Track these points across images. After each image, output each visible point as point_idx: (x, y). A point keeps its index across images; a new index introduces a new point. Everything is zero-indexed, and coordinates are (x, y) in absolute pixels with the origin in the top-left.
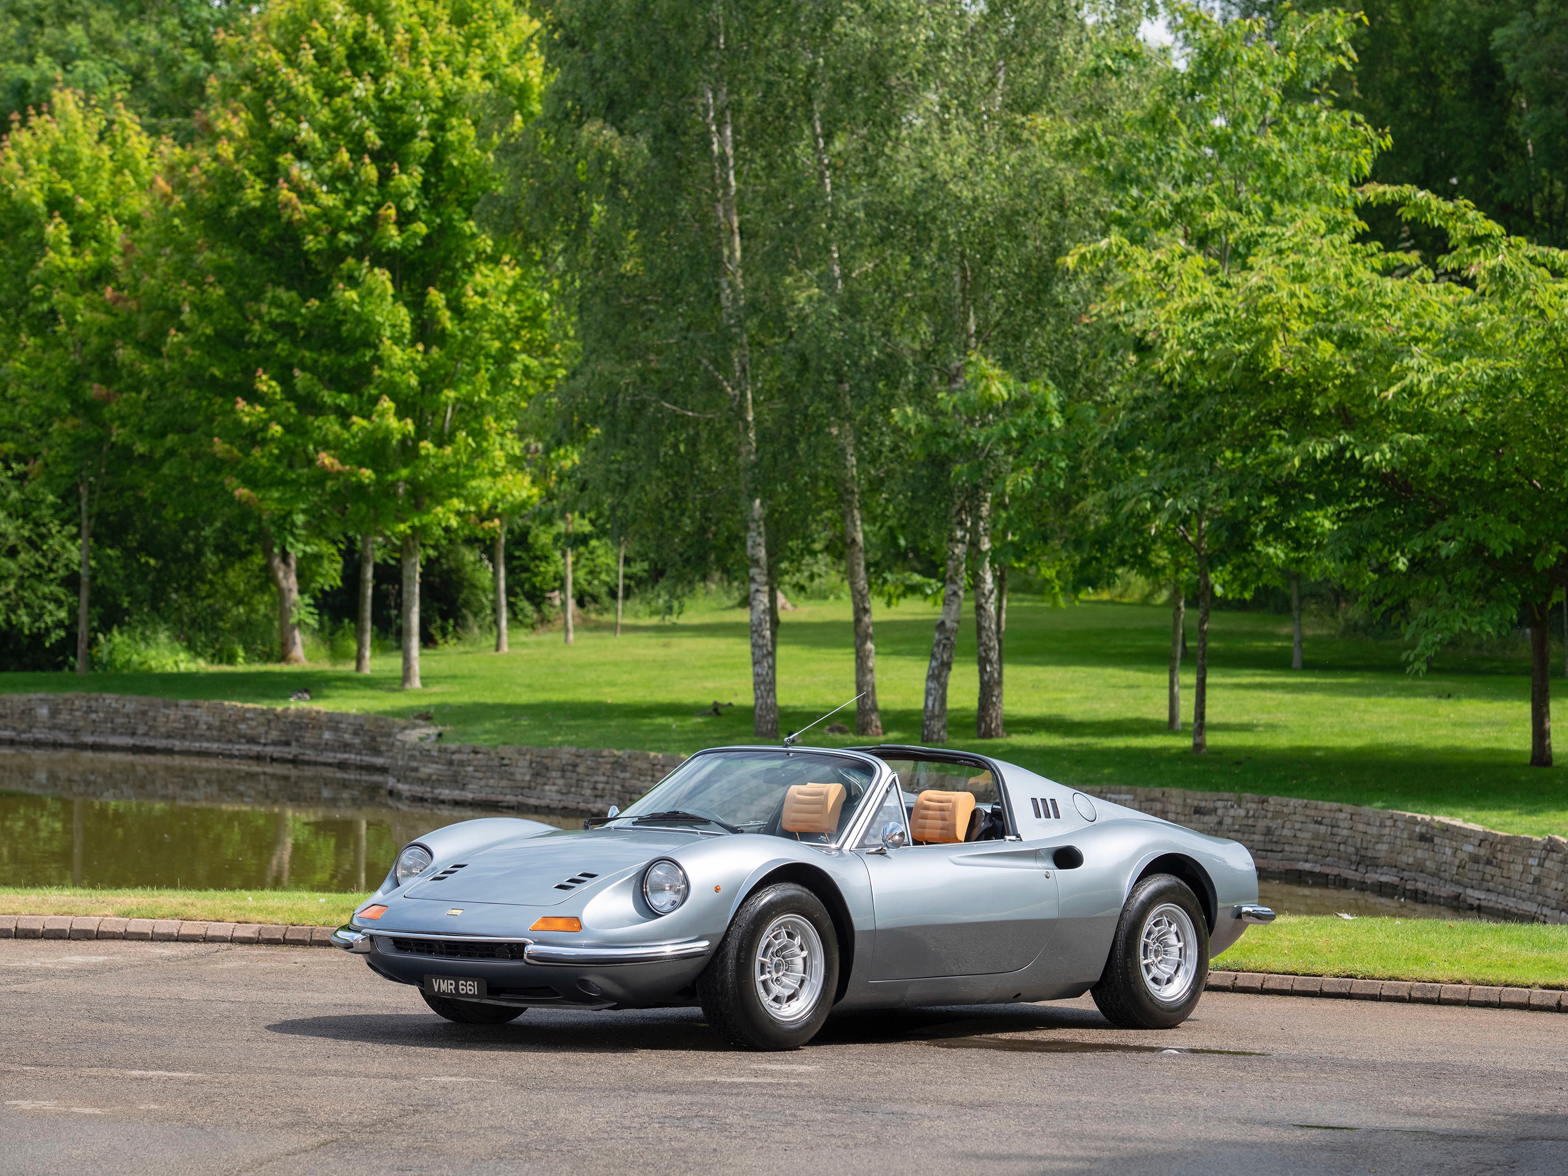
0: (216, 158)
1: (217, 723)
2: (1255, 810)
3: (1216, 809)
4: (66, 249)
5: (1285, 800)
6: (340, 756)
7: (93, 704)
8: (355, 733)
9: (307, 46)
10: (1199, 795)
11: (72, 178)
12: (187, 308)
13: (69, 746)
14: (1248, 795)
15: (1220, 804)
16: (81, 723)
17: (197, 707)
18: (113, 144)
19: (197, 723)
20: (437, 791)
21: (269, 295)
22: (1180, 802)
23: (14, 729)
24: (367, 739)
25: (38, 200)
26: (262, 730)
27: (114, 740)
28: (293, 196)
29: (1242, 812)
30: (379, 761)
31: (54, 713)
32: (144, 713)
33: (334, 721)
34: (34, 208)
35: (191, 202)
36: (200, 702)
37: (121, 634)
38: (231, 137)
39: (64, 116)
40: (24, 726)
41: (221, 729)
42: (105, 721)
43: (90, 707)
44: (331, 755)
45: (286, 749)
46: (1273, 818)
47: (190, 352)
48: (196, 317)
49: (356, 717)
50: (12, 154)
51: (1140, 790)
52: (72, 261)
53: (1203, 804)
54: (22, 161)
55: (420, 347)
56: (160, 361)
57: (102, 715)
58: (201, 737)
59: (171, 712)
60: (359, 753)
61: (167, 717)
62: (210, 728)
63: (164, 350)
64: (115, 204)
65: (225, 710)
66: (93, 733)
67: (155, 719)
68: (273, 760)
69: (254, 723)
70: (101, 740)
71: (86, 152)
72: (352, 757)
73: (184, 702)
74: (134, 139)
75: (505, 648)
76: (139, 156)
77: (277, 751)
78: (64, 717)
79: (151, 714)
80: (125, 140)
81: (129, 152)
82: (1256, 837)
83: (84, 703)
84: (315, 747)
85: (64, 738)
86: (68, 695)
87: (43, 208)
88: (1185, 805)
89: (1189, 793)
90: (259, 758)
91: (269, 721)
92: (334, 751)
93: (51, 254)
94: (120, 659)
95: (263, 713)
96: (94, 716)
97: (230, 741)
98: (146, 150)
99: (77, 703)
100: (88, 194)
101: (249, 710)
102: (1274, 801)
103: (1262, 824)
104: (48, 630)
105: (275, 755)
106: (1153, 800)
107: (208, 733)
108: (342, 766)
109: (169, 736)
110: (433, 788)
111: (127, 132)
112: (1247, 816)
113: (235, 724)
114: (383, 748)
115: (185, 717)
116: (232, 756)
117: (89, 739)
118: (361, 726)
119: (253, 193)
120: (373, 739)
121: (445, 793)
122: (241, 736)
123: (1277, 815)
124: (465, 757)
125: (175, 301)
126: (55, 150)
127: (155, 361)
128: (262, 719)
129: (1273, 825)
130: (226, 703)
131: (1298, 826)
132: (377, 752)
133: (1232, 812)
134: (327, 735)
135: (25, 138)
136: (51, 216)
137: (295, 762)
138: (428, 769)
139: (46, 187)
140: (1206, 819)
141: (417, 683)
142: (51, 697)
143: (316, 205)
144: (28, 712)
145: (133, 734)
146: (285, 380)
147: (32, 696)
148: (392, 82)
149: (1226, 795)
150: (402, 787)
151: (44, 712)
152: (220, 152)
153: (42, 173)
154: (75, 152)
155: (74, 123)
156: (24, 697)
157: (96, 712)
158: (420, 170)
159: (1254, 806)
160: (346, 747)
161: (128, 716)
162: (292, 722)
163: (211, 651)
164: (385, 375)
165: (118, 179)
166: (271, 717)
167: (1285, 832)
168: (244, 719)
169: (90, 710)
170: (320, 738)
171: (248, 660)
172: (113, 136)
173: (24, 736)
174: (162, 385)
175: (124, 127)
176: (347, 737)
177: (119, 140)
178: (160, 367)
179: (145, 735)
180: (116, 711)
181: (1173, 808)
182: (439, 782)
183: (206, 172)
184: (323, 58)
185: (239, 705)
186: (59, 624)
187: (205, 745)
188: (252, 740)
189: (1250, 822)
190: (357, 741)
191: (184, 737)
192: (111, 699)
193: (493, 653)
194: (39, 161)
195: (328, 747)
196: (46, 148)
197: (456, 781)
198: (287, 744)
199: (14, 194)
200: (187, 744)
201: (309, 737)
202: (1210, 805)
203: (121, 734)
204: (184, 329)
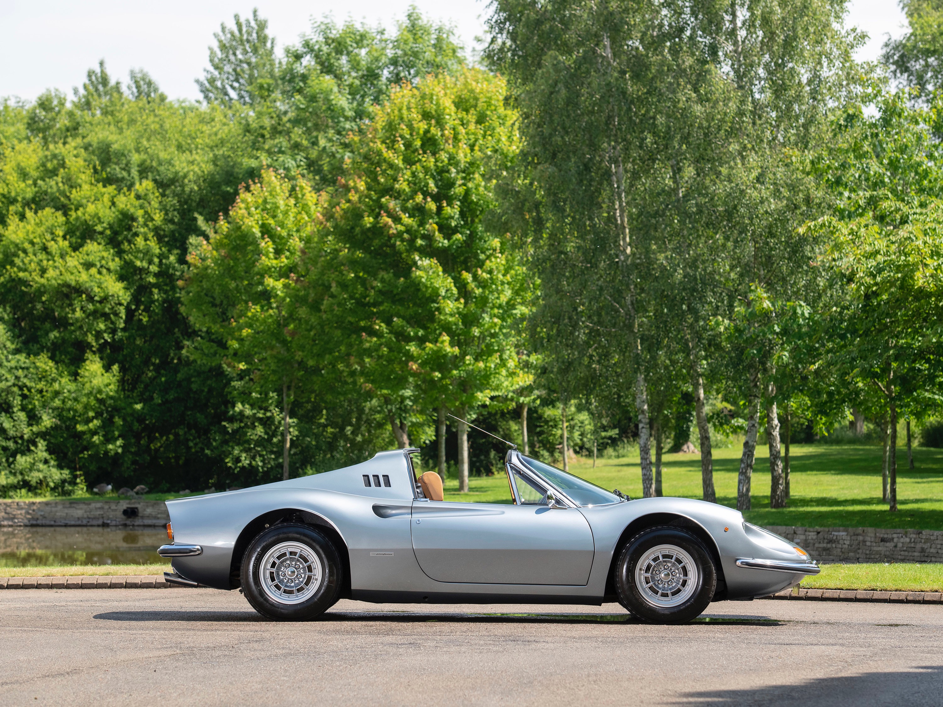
0: (349, 201)
2: (915, 539)
3: (893, 539)
4: (271, 256)
5: (932, 532)
9: (399, 139)
10: (883, 531)
11: (274, 217)
12: (334, 285)
14: (910, 530)
15: (895, 536)
18: (296, 198)
21: (380, 276)
22: (873, 535)
25: (256, 231)
28: (389, 221)
29: (908, 540)
34: (254, 233)
35: (336, 227)
38: (356, 190)
39: (269, 183)
46: (925, 543)
47: (336, 308)
48: (339, 289)
50: (243, 206)
51: (850, 529)
52: (275, 262)
53: (886, 536)
54: (247, 208)
55: (462, 301)
56: (321, 314)
63: (323, 308)
64: (298, 231)
71: (281, 203)
74: (308, 195)
76: (310, 204)
80: (303, 195)
81: (305, 202)
82: (916, 554)
87: (259, 235)
88: (875, 537)
89: (878, 530)
93: (263, 258)
98: (315, 201)
100: (282, 226)
102: (925, 533)
103: (919, 546)
106: (857, 535)
111: (304, 191)
112: (910, 542)
119: (368, 221)
123: (927, 540)
125: (328, 281)
126: (265, 201)
127: (318, 314)
129: (925, 546)
131: (939, 546)
133: (902, 540)
135: (249, 197)
136: (263, 238)
139: (260, 222)
140: (888, 544)
141: (466, 490)
143: (402, 224)
146: (389, 322)
148: (444, 156)
149: (899, 530)
152: (351, 198)
153: (257, 214)
154: (275, 203)
155: (275, 187)
158: (458, 203)
159: (914, 536)
164: (442, 317)
165: (299, 217)
167: (933, 550)
172: (296, 194)
174: (322, 327)
175: (302, 188)
177: (300, 196)
178: (320, 317)
181: (868, 539)
183: (343, 209)
184: (408, 145)
189: (912, 545)
194: (256, 208)
196: (260, 201)
199: (243, 227)
202: (890, 536)
204: (333, 296)
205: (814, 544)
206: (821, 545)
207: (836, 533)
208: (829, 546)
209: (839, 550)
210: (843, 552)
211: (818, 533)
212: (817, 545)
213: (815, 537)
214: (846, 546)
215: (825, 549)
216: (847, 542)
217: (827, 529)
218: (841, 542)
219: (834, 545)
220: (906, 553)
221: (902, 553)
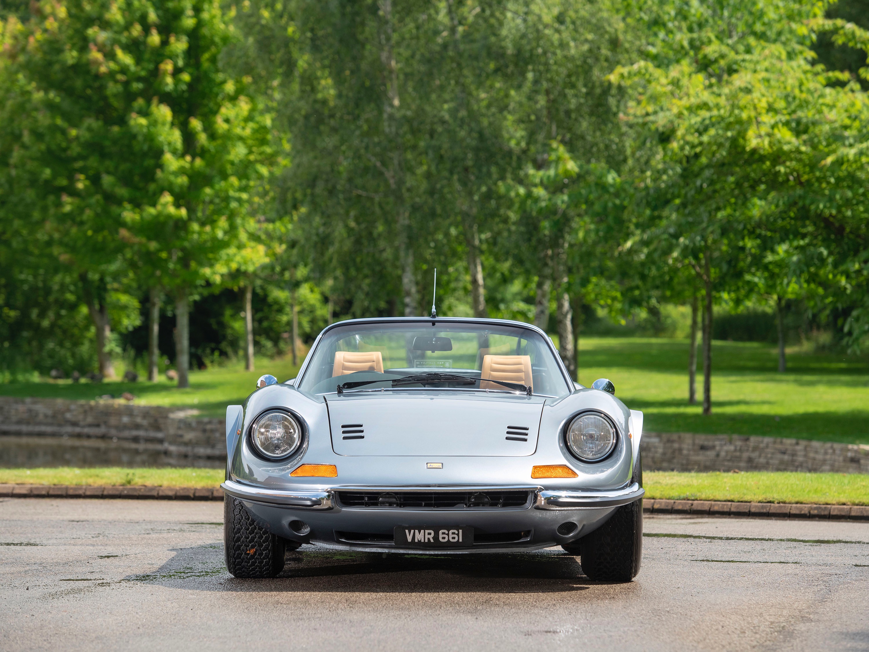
0: (46, 30)
1: (50, 413)
2: (741, 446)
3: (715, 446)
5: (759, 439)
6: (135, 433)
8: (144, 417)
10: (703, 437)
12: (26, 133)
14: (735, 436)
15: (717, 443)
17: (36, 403)
19: (37, 414)
20: (196, 450)
22: (691, 442)
24: (152, 421)
26: (81, 416)
28: (100, 56)
29: (732, 448)
30: (159, 435)
33: (129, 411)
35: (30, 61)
36: (39, 401)
38: (55, 17)
41: (54, 417)
44: (128, 432)
45: (98, 429)
46: (753, 451)
47: (29, 163)
48: (33, 139)
51: (664, 435)
53: (706, 443)
55: (188, 158)
58: (40, 423)
59: (20, 407)
60: (146, 430)
61: (17, 409)
62: (46, 416)
63: (11, 162)
65: (56, 405)
67: (8, 412)
68: (89, 437)
69: (75, 413)
72: (142, 433)
73: (28, 400)
77: (91, 431)
84: (117, 428)
88: (694, 445)
89: (697, 436)
90: (79, 436)
91: (85, 412)
92: (130, 429)
95: (81, 405)
97: (59, 425)
102: (754, 440)
103: (745, 455)
105: (90, 433)
106: (673, 442)
107: (45, 420)
108: (136, 439)
109: (18, 423)
110: (192, 448)
112: (735, 450)
113: (63, 413)
114: (162, 426)
115: (30, 410)
116: (60, 435)
119: (70, 55)
120: (156, 421)
121: (202, 451)
122: (68, 421)
123: (755, 449)
125: (19, 128)
128: (80, 410)
129: (753, 455)
132: (158, 429)
133: (725, 448)
134: (125, 419)
137: (103, 437)
138: (188, 436)
140: (709, 453)
141: (187, 386)
143: (116, 62)
146: (95, 180)
149: (721, 436)
150: (173, 449)
152: (48, 27)
158: (186, 38)
159: (740, 443)
160: (138, 427)
162: (101, 412)
164: (164, 177)
166: (87, 409)
167: (762, 460)
170: (120, 420)
176: (139, 420)
178: (9, 174)
181: (686, 447)
182: (198, 444)
183: (38, 41)
187: (43, 428)
188: (75, 424)
189: (738, 454)
190: (145, 422)
191: (28, 424)
195: (125, 427)
197: (209, 443)
198: (98, 426)
200: (31, 429)
201: (113, 421)
202: (711, 443)
204: (24, 147)
207: (647, 440)
209: (650, 459)
210: (654, 462)
214: (659, 455)
216: (660, 451)
218: (653, 450)
219: (644, 454)
220: (730, 464)
221: (726, 463)
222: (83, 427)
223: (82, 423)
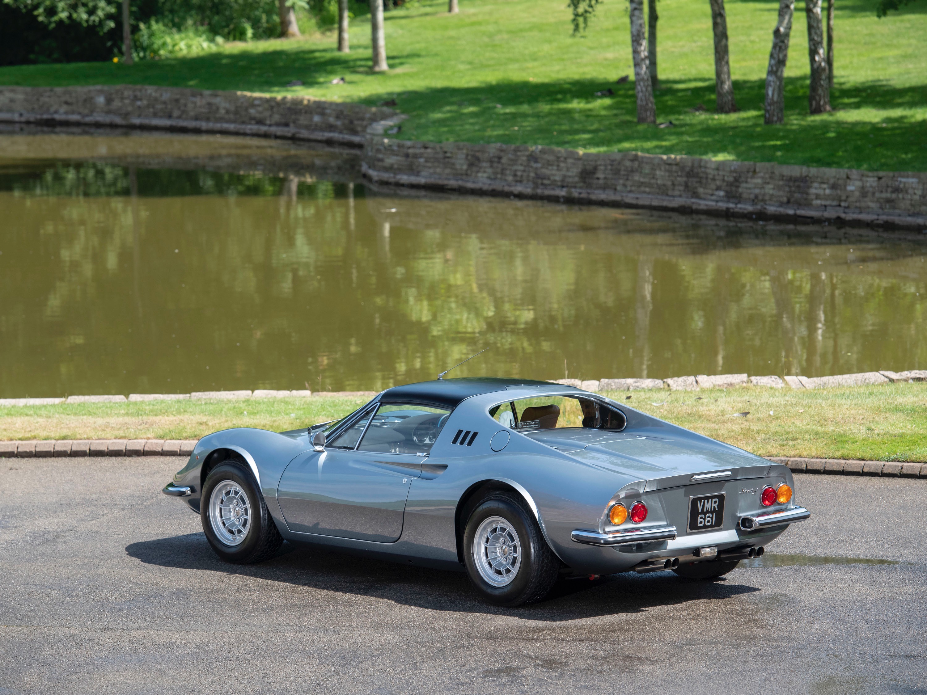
1: (232, 108)
6: (328, 135)
7: (138, 93)
8: (338, 117)
13: (121, 126)
16: (130, 109)
17: (216, 96)
19: (218, 108)
20: (399, 177)
23: (79, 113)
24: (346, 122)
26: (267, 114)
27: (156, 122)
30: (356, 139)
31: (109, 101)
32: (177, 101)
33: (321, 108)
36: (220, 92)
37: (157, 22)
40: (86, 111)
41: (236, 113)
42: (148, 106)
43: (135, 97)
44: (321, 134)
45: (286, 129)
49: (337, 105)
57: (145, 102)
58: (221, 120)
59: (198, 100)
60: (341, 132)
61: (195, 103)
62: (228, 112)
65: (237, 98)
66: (139, 116)
67: (185, 105)
68: (277, 137)
69: (260, 109)
70: (146, 121)
72: (335, 135)
73: (207, 92)
75: (456, 9)
77: (279, 131)
78: (117, 104)
79: (182, 101)
83: (131, 93)
84: (307, 127)
85: (118, 120)
86: (118, 87)
90: (266, 136)
91: (272, 108)
92: (322, 130)
94: (158, 43)
95: (268, 101)
96: (139, 103)
97: (243, 123)
99: (126, 93)
101: (256, 99)
104: (101, 21)
105: (279, 133)
107: (227, 116)
108: (329, 142)
109: (196, 118)
110: (395, 174)
113: (246, 109)
114: (359, 129)
115: (209, 104)
116: (245, 134)
117: (137, 121)
118: (342, 112)
120: (351, 122)
121: (404, 178)
122: (252, 118)
124: (417, 151)
128: (266, 106)
130: (239, 93)
132: (354, 132)
134: (317, 119)
137: (294, 139)
138: (390, 160)
141: (384, 66)
142: (106, 88)
144: (88, 101)
145: (170, 117)
147: (92, 88)
150: (373, 173)
151: (101, 100)
156: (86, 89)
157: (141, 100)
160: (331, 128)
161: (165, 103)
162: (289, 109)
163: (226, 30)
166: (273, 104)
168: (253, 106)
169: (136, 98)
170: (311, 120)
171: (257, 37)
173: (88, 119)
176: (332, 120)
179: (179, 117)
180: (156, 99)
182: (400, 170)
185: (248, 94)
186: (109, 17)
187: (225, 126)
188: (260, 122)
190: (339, 123)
191: (208, 119)
192: (150, 90)
193: (447, 14)
195: (317, 128)
197: (412, 169)
198: (286, 125)
200: (211, 125)
201: (303, 120)
203: (161, 117)
205: (874, 194)
206: (884, 195)
207: (903, 180)
208: (894, 196)
209: (908, 202)
210: (912, 205)
211: (880, 178)
212: (878, 195)
213: (875, 184)
214: (917, 197)
215: (888, 201)
216: (919, 192)
217: (891, 174)
218: (910, 191)
219: (901, 196)
222: (270, 125)
223: (268, 122)
